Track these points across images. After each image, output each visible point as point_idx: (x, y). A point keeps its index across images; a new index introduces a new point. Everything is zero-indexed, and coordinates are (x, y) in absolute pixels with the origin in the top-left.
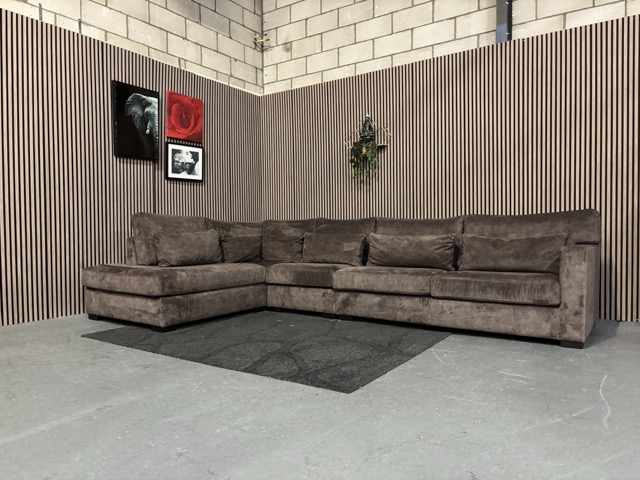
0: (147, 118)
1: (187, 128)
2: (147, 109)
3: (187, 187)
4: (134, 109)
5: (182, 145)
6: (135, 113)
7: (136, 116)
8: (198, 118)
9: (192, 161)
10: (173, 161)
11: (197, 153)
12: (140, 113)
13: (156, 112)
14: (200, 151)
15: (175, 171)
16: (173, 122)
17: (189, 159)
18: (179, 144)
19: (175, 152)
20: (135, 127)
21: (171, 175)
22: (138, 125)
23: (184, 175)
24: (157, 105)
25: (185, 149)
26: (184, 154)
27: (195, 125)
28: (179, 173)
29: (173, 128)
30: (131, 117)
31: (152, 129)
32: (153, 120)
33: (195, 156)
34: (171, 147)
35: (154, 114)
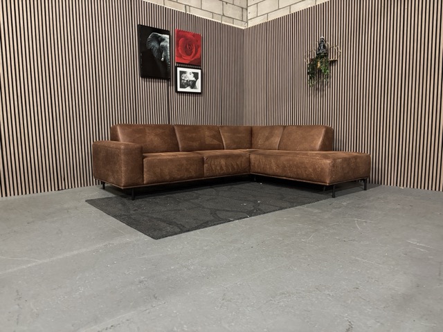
0: (162, 49)
1: (190, 55)
8: (198, 47)
9: (194, 79)
10: (181, 79)
11: (198, 73)
13: (168, 45)
14: (199, 71)
15: (182, 86)
16: (180, 51)
17: (191, 78)
18: (185, 67)
20: (153, 55)
25: (189, 71)
26: (188, 74)
27: (196, 53)
28: (185, 88)
29: (180, 56)
31: (165, 57)
32: (166, 51)
33: (196, 75)
34: (179, 69)
35: (166, 47)
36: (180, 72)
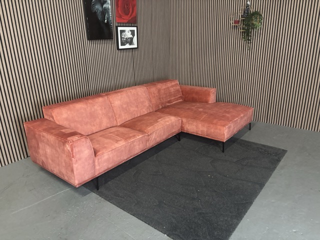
0: (105, 11)
2: (104, 6)
3: (130, 53)
4: (97, 7)
5: (125, 26)
6: (97, 9)
7: (98, 12)
8: (134, 6)
9: (131, 36)
10: (121, 38)
11: (134, 30)
12: (100, 9)
13: (110, 7)
14: (135, 29)
15: (123, 44)
16: (120, 12)
17: (129, 35)
18: (124, 26)
19: (122, 31)
20: (97, 18)
21: (120, 47)
22: (100, 18)
23: (127, 46)
24: (110, 2)
25: (127, 29)
26: (127, 33)
27: (133, 12)
28: (125, 45)
29: (120, 17)
30: (95, 13)
31: (108, 19)
32: (108, 13)
33: (133, 32)
34: (120, 29)
35: (108, 8)
36: (120, 30)
